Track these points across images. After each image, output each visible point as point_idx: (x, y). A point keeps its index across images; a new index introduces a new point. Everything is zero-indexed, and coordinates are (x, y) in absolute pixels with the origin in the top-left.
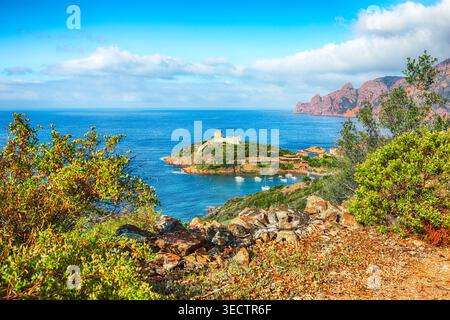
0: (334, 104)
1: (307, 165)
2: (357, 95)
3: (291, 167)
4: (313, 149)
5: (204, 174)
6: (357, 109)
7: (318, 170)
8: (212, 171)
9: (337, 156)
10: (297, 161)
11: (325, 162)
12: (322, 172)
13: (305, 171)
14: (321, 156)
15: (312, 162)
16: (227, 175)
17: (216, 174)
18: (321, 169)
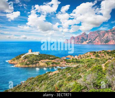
0: (79, 40)
1: (65, 62)
2: (88, 36)
3: (59, 63)
4: (69, 56)
5: (23, 67)
6: (87, 41)
7: (70, 64)
8: (27, 66)
9: (78, 59)
10: (62, 61)
11: (73, 61)
12: (71, 65)
13: (64, 65)
14: (71, 59)
15: (67, 61)
16: (33, 67)
17: (28, 67)
18: (71, 64)
